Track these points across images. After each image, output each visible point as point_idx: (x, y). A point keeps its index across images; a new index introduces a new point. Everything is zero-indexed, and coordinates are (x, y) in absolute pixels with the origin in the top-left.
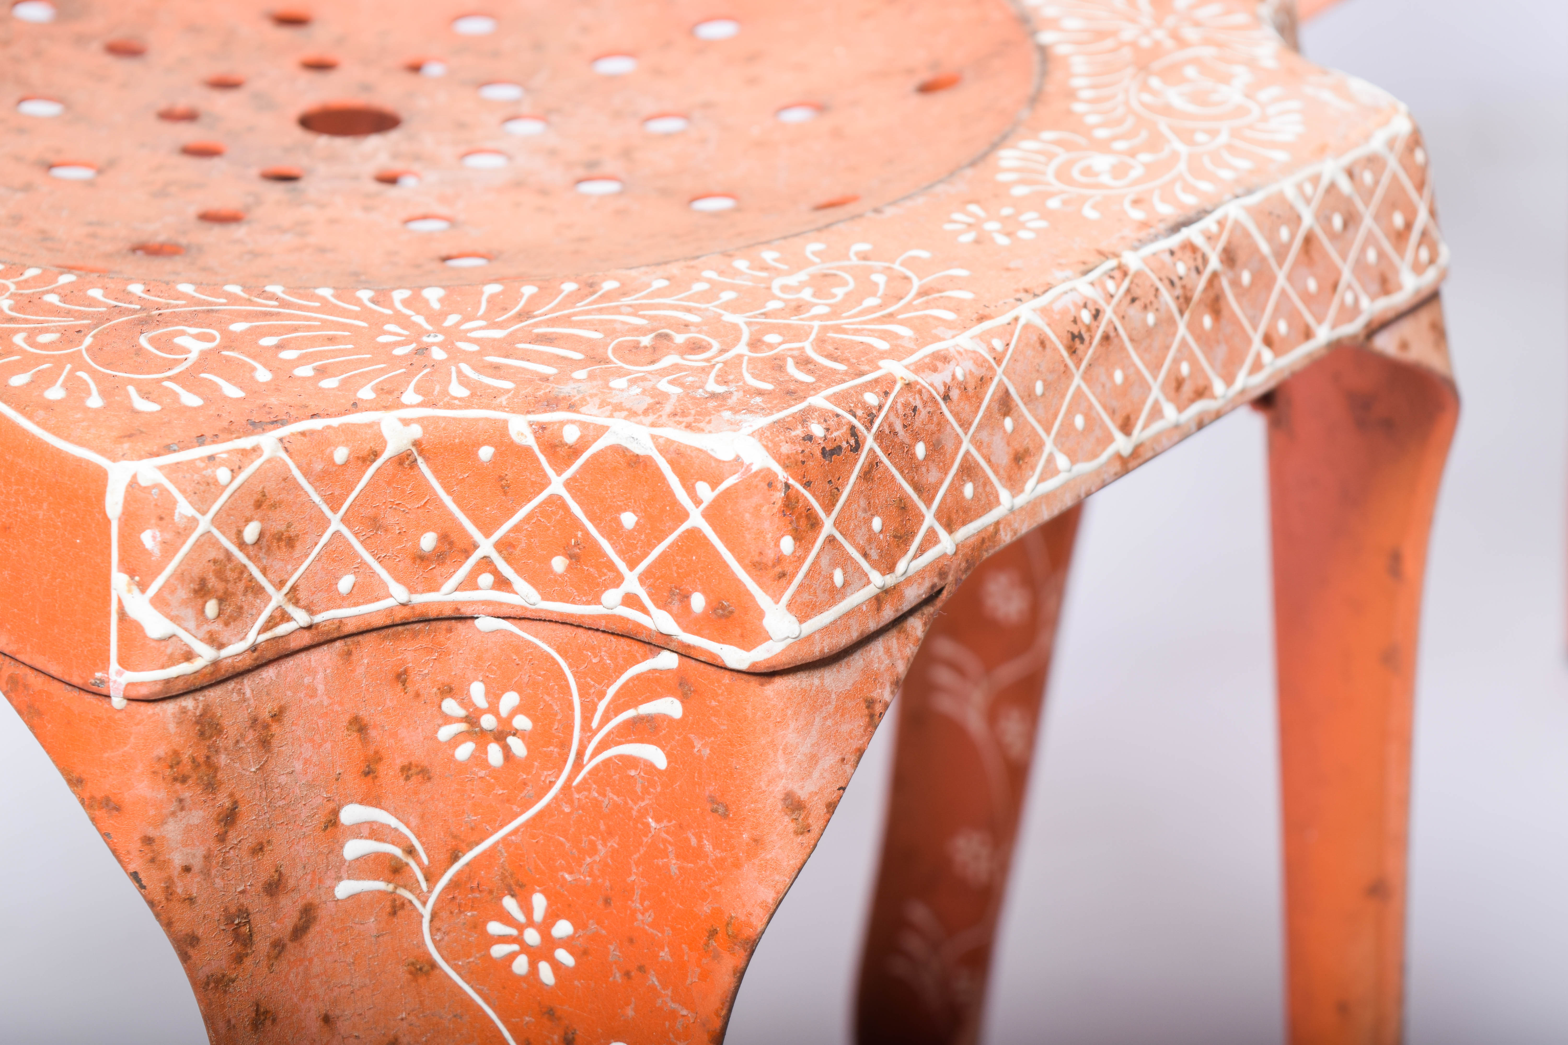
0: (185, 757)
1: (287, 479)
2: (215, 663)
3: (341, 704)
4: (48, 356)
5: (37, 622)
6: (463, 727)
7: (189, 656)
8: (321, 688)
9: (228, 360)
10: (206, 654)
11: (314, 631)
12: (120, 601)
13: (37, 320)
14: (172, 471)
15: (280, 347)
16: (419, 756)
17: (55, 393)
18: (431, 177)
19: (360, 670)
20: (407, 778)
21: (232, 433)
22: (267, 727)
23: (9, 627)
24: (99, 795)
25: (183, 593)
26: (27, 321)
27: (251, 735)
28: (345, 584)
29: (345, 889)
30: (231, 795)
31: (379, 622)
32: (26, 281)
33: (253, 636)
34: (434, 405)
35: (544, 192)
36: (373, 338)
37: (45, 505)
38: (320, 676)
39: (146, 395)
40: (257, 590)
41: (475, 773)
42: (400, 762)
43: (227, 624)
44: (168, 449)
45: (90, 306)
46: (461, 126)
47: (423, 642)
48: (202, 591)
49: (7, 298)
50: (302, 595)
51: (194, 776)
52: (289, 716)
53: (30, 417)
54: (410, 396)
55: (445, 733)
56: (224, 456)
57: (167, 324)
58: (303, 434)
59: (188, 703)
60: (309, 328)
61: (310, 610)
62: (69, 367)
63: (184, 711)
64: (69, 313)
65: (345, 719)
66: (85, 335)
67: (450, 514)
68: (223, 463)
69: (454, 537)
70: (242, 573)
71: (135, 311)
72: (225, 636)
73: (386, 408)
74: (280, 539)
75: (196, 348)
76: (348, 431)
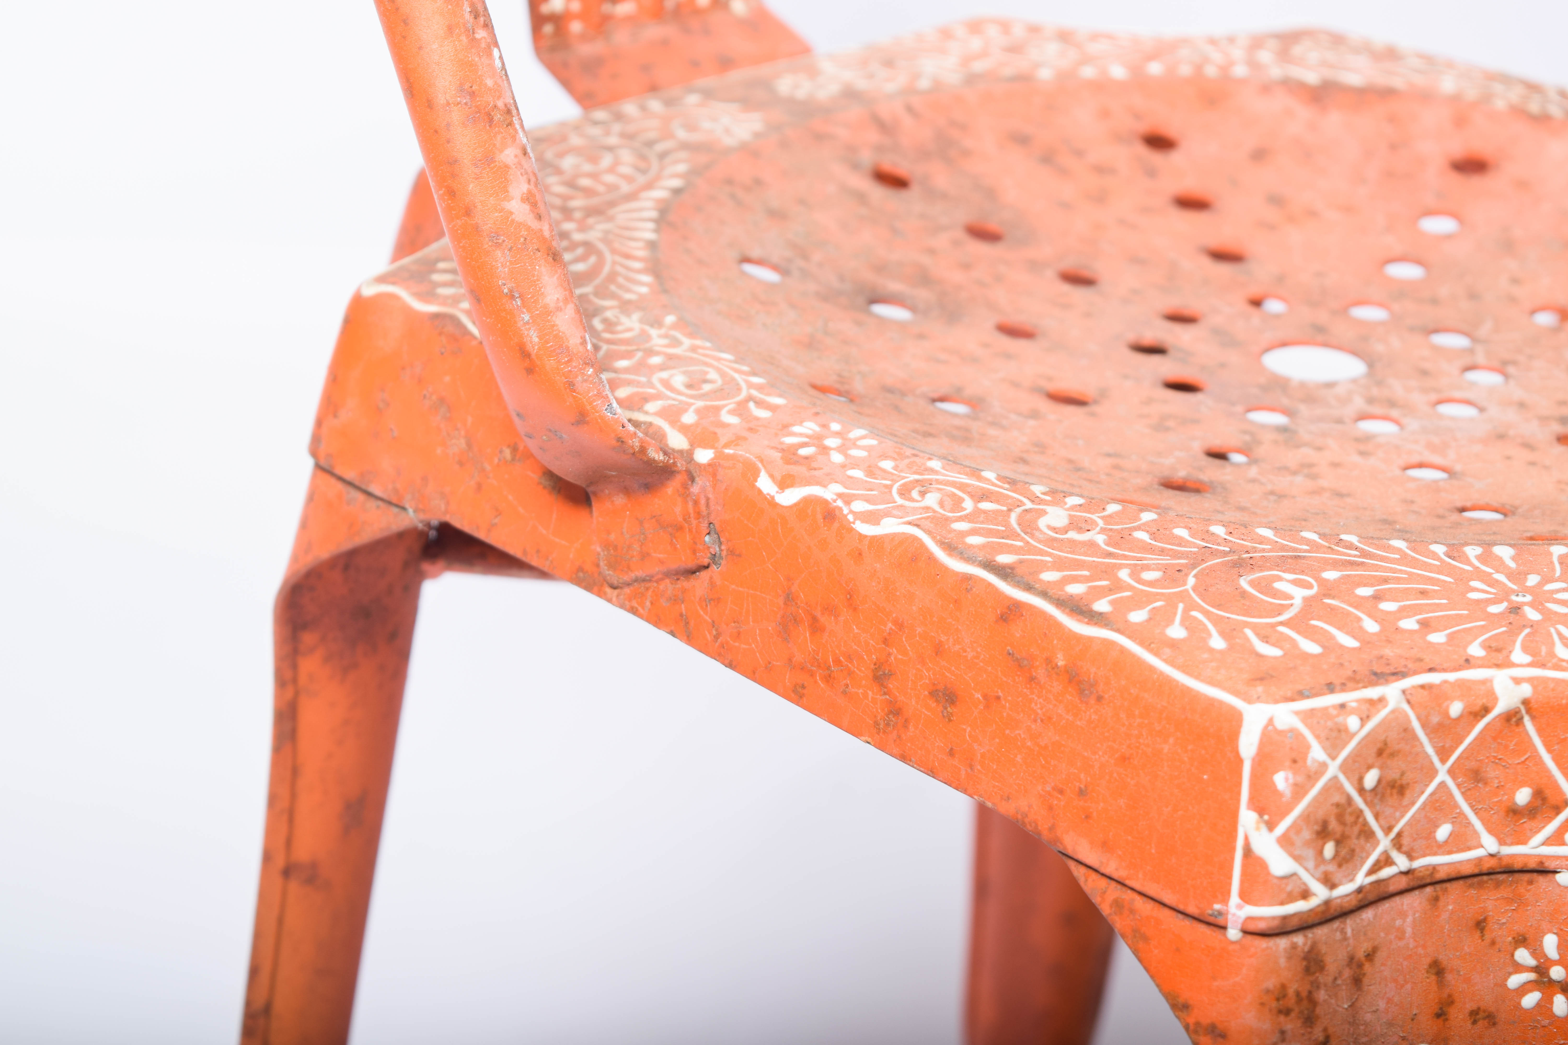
0: (1291, 992)
1: (1407, 730)
2: (1327, 903)
3: (1424, 947)
4: (1158, 594)
5: (1153, 851)
6: (1532, 976)
7: (1305, 894)
8: (1409, 930)
9: (1332, 608)
10: (1320, 893)
11: (1410, 876)
12: (1246, 838)
13: (1135, 557)
14: (1307, 716)
15: (1378, 597)
16: (1487, 1001)
17: (1176, 632)
18: (1413, 425)
19: (1445, 916)
20: (1475, 1022)
21: (1358, 682)
22: (1360, 966)
23: (1120, 853)
24: (1205, 1021)
25: (1307, 834)
26: (1125, 557)
27: (1347, 973)
28: (1443, 832)
30: (1325, 1030)
31: (1467, 870)
32: (1110, 516)
33: (1361, 879)
34: (1543, 666)
35: (1528, 446)
36: (1464, 594)
37: (1171, 740)
38: (1409, 919)
39: (1265, 639)
40: (1368, 834)
41: (1538, 1021)
42: (1470, 1006)
43: (1340, 865)
44: (1301, 695)
45: (1180, 545)
46: (1424, 373)
47: (1504, 892)
48: (1323, 833)
49: (1099, 533)
50: (1406, 841)
51: (1297, 1010)
52: (1380, 956)
53: (1156, 654)
54: (1518, 656)
55: (1515, 981)
56: (1354, 704)
57: (1262, 568)
58: (1423, 687)
59: (1299, 939)
60: (1398, 580)
61: (1410, 856)
62: (1181, 606)
63: (1294, 946)
64: (1162, 551)
65: (1426, 961)
66: (1187, 575)
67: (1547, 771)
68: (1353, 712)
69: (1548, 793)
70: (1358, 817)
71: (1225, 554)
72: (1337, 877)
73: (1498, 666)
74: (1393, 787)
75: (1299, 595)
76: (1464, 687)
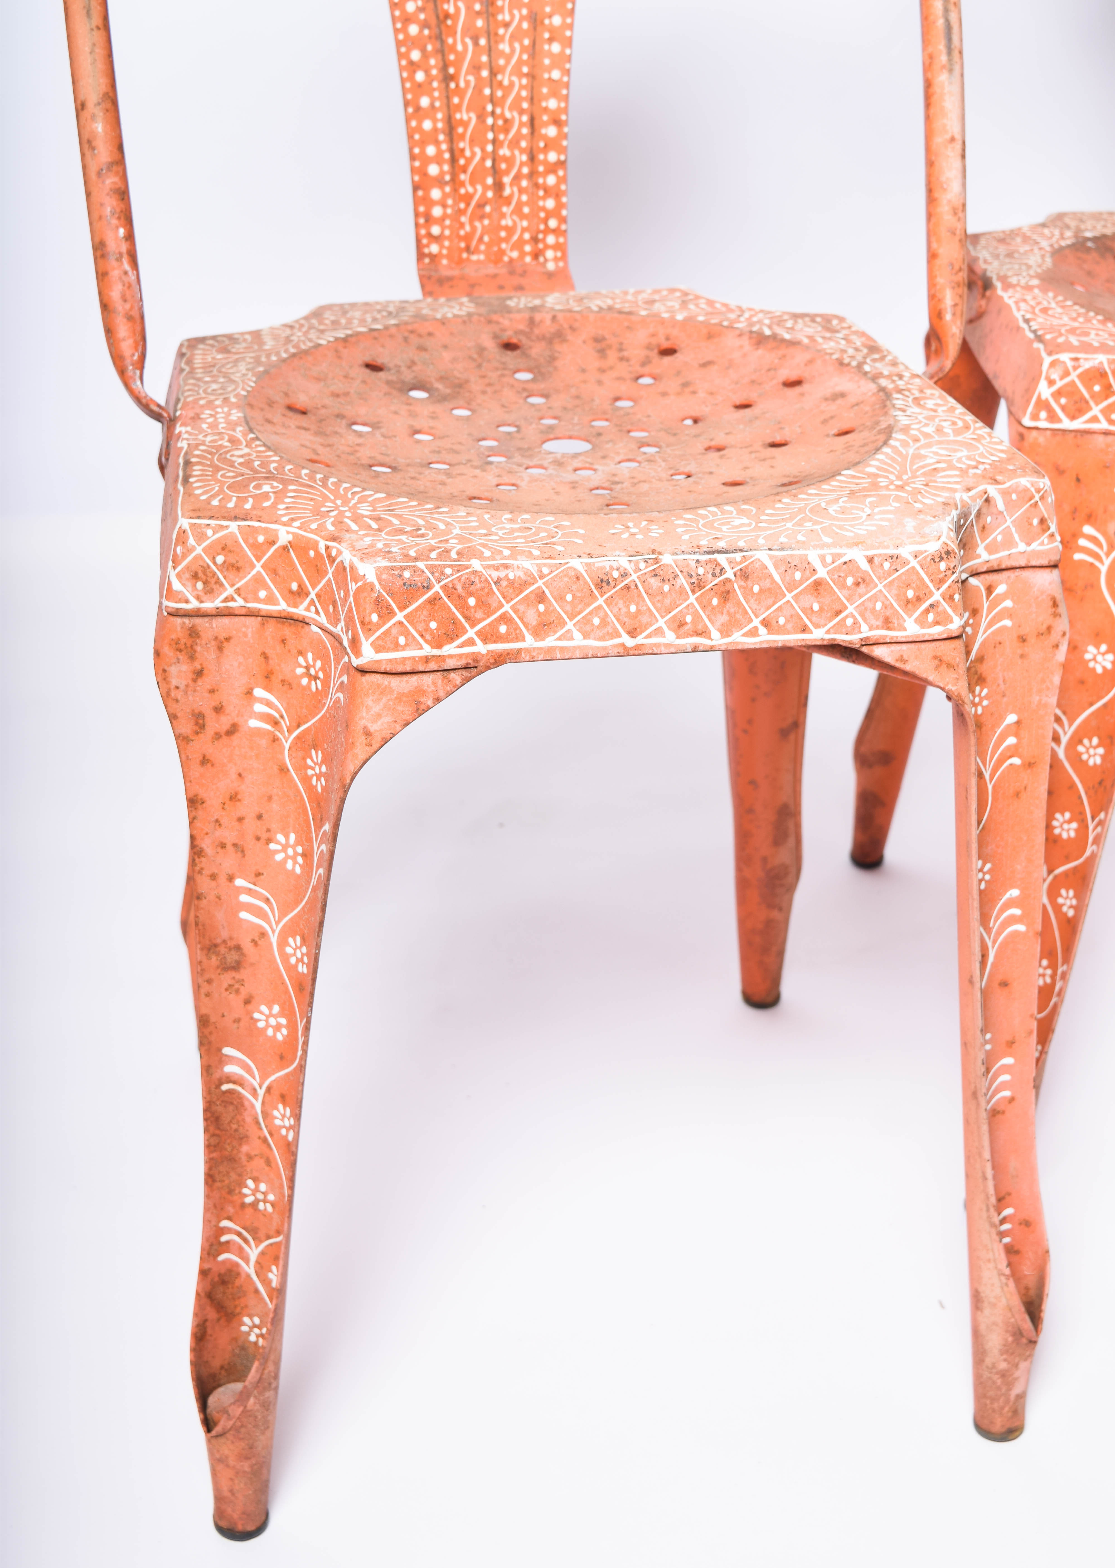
0: (182, 642)
1: (238, 543)
2: (199, 608)
3: (258, 644)
6: (304, 670)
7: (187, 601)
8: (250, 635)
10: (194, 603)
11: (247, 609)
12: (169, 573)
16: (288, 677)
19: (266, 632)
20: (283, 685)
22: (222, 642)
25: (189, 576)
27: (214, 643)
28: (262, 594)
29: (254, 723)
30: (201, 664)
31: (276, 614)
33: (218, 603)
34: (302, 529)
38: (250, 630)
40: (220, 584)
41: (307, 692)
42: (281, 677)
43: (206, 594)
47: (291, 628)
48: (195, 577)
50: (242, 593)
51: (186, 653)
52: (233, 641)
54: (297, 524)
55: (298, 671)
58: (249, 526)
59: (186, 621)
61: (245, 600)
63: (184, 623)
65: (259, 651)
67: (301, 576)
68: (211, 528)
69: (302, 587)
70: (214, 575)
72: (204, 599)
74: (233, 566)
76: (266, 531)
